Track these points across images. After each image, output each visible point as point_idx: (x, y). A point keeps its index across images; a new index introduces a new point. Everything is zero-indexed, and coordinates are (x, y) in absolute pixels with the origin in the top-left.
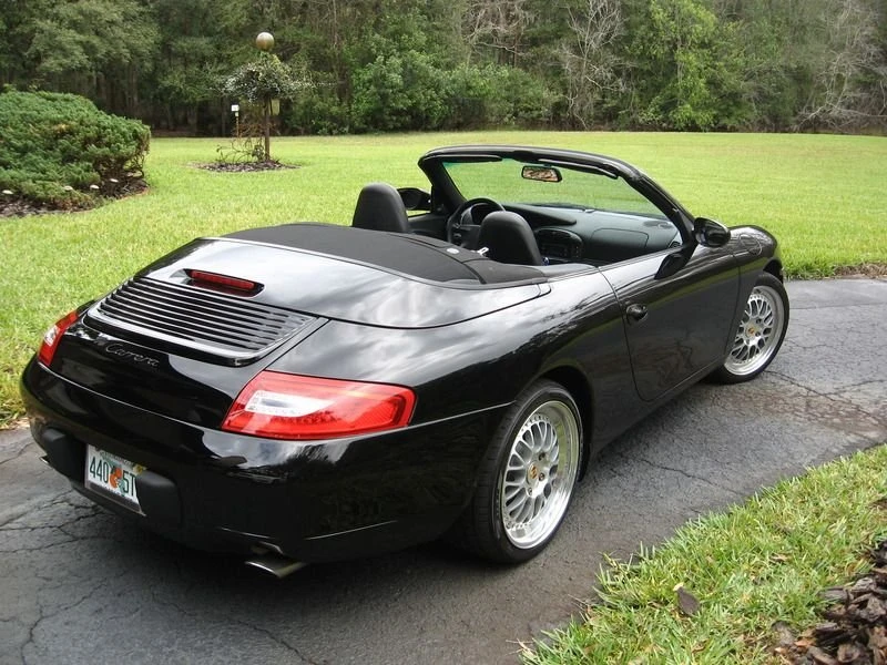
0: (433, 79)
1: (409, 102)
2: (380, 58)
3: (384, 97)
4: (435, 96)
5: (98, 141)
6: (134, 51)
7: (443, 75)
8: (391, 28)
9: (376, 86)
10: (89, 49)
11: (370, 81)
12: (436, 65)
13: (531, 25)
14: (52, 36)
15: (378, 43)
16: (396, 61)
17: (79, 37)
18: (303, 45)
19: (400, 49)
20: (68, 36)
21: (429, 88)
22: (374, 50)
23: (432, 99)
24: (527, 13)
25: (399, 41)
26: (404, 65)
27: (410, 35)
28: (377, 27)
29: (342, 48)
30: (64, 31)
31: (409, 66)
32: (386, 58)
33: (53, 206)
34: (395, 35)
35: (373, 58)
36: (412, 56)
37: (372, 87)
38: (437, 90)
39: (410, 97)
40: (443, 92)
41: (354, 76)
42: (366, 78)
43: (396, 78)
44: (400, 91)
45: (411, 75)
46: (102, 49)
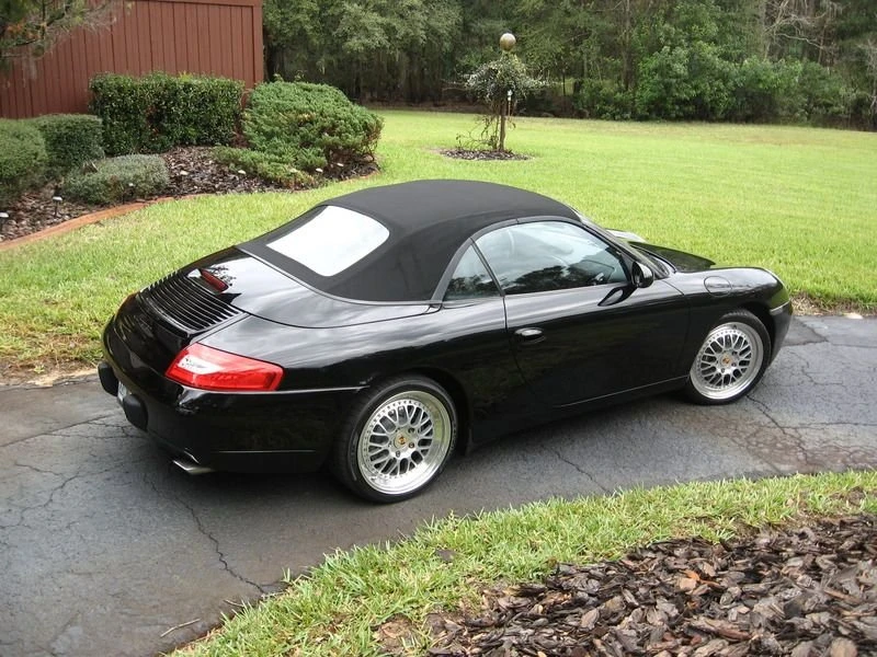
0: (720, 71)
1: (694, 93)
2: (666, 48)
3: (667, 87)
4: (722, 87)
6: (431, 31)
7: (731, 68)
8: (683, 17)
9: (662, 75)
10: (389, 30)
11: (656, 70)
12: (725, 57)
13: (838, 16)
14: (357, 18)
15: (668, 33)
16: (681, 52)
17: (380, 20)
18: (594, 32)
19: (690, 40)
20: (372, 19)
21: (716, 79)
22: (662, 40)
23: (719, 90)
24: (835, 5)
25: (690, 31)
26: (691, 56)
27: (701, 25)
28: (667, 17)
29: (631, 35)
30: (369, 14)
31: (696, 57)
32: (673, 47)
34: (686, 25)
35: (659, 47)
36: (700, 46)
37: (657, 77)
38: (725, 81)
39: (696, 88)
40: (731, 84)
41: (641, 64)
42: (652, 66)
43: (680, 69)
44: (685, 81)
45: (697, 68)
46: (402, 29)
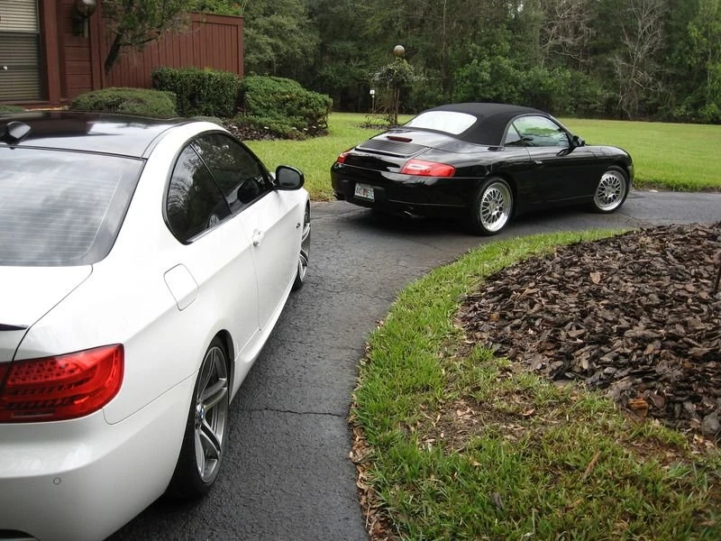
0: (513, 78)
1: (494, 93)
2: (475, 61)
3: (476, 89)
4: (514, 89)
5: (307, 105)
6: (304, 51)
7: (522, 75)
8: (485, 39)
9: (471, 80)
10: (275, 48)
11: (467, 77)
12: (516, 67)
13: (594, 38)
14: (253, 39)
15: (474, 50)
16: (486, 63)
17: (270, 40)
18: (420, 49)
19: (491, 55)
20: (264, 40)
21: (510, 84)
22: (471, 55)
23: (512, 92)
24: (590, 29)
25: (490, 49)
26: (492, 66)
27: (498, 44)
28: (474, 38)
29: (449, 52)
30: (261, 36)
31: (496, 67)
32: (480, 61)
33: (286, 137)
34: (487, 44)
35: (470, 61)
36: (499, 60)
37: (468, 82)
38: (516, 85)
39: (496, 90)
40: (520, 87)
41: (455, 73)
42: (464, 74)
43: (486, 76)
44: (488, 85)
45: (497, 74)
46: (284, 47)
